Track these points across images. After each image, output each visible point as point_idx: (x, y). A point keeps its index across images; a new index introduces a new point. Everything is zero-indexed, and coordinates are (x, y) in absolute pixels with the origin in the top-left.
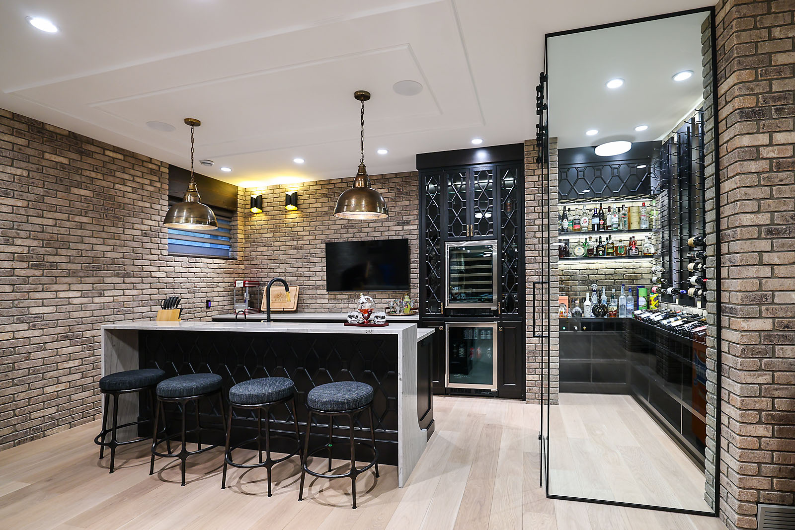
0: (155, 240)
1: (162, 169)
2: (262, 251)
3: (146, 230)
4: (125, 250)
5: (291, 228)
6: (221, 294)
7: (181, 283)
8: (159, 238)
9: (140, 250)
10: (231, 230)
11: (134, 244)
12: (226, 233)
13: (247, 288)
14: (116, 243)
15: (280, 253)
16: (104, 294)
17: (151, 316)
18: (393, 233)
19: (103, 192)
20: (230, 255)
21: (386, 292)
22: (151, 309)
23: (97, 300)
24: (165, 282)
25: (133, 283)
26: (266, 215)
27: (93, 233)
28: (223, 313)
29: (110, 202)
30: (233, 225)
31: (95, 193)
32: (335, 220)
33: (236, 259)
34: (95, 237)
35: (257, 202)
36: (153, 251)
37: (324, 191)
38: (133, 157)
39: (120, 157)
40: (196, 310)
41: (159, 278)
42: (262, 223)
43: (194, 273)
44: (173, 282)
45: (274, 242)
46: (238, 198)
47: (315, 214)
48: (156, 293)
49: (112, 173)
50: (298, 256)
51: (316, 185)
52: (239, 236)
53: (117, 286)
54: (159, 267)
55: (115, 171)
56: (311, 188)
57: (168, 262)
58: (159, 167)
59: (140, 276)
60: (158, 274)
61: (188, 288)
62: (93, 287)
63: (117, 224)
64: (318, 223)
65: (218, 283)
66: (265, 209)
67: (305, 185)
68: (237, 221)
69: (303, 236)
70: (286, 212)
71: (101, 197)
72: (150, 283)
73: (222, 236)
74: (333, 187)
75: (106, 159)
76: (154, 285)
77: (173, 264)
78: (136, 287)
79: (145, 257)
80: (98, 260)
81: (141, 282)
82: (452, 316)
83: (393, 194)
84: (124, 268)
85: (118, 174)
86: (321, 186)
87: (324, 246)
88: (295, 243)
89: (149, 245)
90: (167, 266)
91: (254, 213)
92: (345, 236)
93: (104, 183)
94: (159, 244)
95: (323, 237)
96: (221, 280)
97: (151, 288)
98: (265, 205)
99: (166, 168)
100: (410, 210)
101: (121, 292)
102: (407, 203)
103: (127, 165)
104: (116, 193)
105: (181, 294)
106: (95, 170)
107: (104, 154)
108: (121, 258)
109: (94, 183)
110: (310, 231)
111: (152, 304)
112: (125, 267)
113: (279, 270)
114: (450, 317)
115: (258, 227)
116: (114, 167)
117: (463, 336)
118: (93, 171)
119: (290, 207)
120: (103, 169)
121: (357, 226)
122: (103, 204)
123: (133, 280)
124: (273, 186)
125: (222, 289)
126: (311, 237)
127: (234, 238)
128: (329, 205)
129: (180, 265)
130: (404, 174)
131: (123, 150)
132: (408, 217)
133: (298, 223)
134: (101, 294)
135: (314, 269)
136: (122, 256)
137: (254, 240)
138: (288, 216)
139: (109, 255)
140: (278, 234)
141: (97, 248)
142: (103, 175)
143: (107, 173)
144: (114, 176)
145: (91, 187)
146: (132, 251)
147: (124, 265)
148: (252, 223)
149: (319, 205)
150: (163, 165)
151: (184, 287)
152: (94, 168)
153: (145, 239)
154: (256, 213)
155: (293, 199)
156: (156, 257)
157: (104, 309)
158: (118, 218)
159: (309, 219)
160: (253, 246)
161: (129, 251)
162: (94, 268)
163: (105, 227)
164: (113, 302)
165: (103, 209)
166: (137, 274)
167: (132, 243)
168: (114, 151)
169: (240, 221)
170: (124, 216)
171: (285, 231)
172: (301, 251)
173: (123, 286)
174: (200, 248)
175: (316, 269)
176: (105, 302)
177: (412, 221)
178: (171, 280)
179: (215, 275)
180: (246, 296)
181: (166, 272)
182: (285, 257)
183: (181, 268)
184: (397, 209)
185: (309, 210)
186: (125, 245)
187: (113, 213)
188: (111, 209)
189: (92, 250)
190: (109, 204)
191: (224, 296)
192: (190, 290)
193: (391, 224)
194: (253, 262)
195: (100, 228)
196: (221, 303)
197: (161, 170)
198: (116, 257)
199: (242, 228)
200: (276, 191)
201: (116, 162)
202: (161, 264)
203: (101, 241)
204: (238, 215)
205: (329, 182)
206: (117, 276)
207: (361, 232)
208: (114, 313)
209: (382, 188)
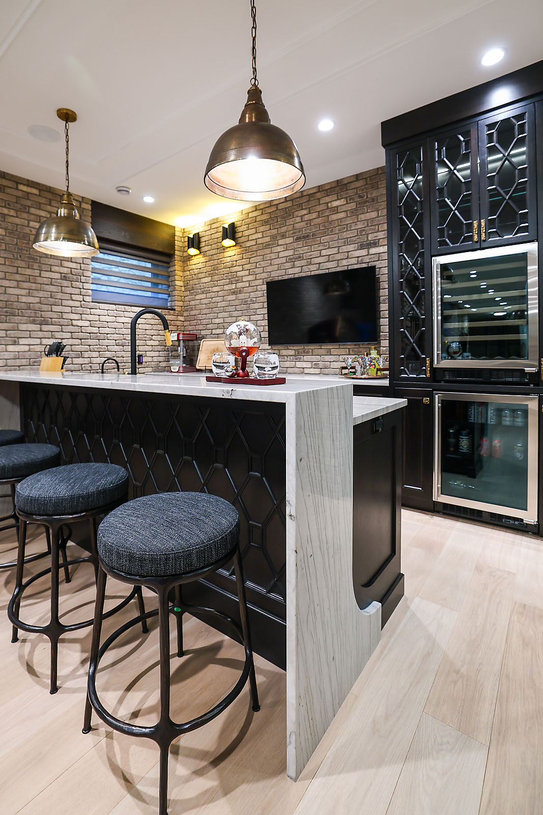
0: (76, 284)
1: (84, 205)
2: (201, 299)
3: (65, 272)
4: (41, 294)
5: (229, 268)
6: (156, 348)
7: (107, 334)
8: (81, 282)
9: (59, 296)
10: (170, 277)
11: (52, 288)
12: (164, 280)
13: (181, 342)
14: (32, 286)
15: (218, 300)
16: (18, 342)
17: (73, 369)
18: (354, 261)
19: (16, 230)
20: (169, 305)
21: (344, 345)
22: (72, 361)
23: (10, 348)
24: (88, 332)
25: (52, 332)
26: (205, 256)
27: (5, 275)
28: (158, 370)
29: (25, 241)
30: (171, 271)
31: (7, 231)
32: (278, 252)
33: (174, 310)
34: (8, 280)
35: (195, 242)
36: (74, 297)
37: (265, 217)
38: (50, 192)
39: (35, 191)
40: (125, 366)
41: (81, 327)
42: (200, 266)
43: (123, 323)
44: (98, 332)
45: (212, 287)
46: (176, 239)
47: (255, 248)
48: (78, 344)
49: (25, 209)
50: (237, 302)
51: (256, 210)
52: (177, 283)
53: (33, 334)
54: (81, 314)
55: (29, 207)
56: (250, 215)
57: (91, 310)
58: (80, 203)
59: (59, 324)
60: (80, 323)
61: (116, 340)
62: (6, 334)
63: (33, 266)
64: (259, 259)
65: (152, 336)
66: (203, 249)
67: (243, 213)
68: (175, 265)
69: (242, 277)
70: (224, 249)
71: (14, 235)
72: (71, 333)
73: (162, 284)
74: (276, 209)
75: (20, 194)
76: (75, 335)
77: (98, 311)
78: (54, 336)
79: (65, 303)
80: (12, 304)
81: (60, 330)
82: (446, 381)
83: (353, 206)
84: (41, 315)
85: (33, 210)
86: (261, 211)
87: (265, 287)
88: (234, 286)
89: (69, 290)
90: (91, 314)
91: (193, 256)
92: (291, 271)
93: (17, 221)
94: (81, 289)
95: (265, 275)
96: (155, 332)
97: (72, 338)
98: (203, 244)
99: (87, 204)
100: (378, 225)
101: (38, 341)
102: (374, 214)
103: (43, 200)
104: (31, 231)
105: (107, 346)
106: (7, 206)
107: (17, 189)
108: (37, 303)
109: (6, 220)
110: (250, 270)
111: (73, 356)
112: (42, 313)
113: (217, 321)
114: (443, 383)
115: (196, 271)
116: (29, 203)
117: (466, 416)
118: (5, 207)
119: (228, 242)
120: (15, 204)
121: (306, 257)
122: (17, 243)
123: (52, 328)
124: (210, 221)
125: (157, 343)
126: (251, 278)
127: (172, 286)
128: (271, 233)
129: (106, 314)
130: (369, 173)
131: (38, 184)
132: (375, 234)
133: (236, 261)
134: (15, 342)
135: (256, 318)
136: (39, 301)
137: (193, 287)
138: (227, 254)
139: (24, 299)
140: (216, 278)
141: (10, 291)
142: (17, 211)
143: (21, 209)
144: (28, 213)
145: (2, 225)
146: (49, 296)
147: (41, 311)
148: (191, 267)
149: (260, 235)
150: (84, 201)
151: (111, 338)
152: (7, 204)
153: (65, 283)
154: (195, 256)
155: (231, 232)
156: (78, 304)
157: (18, 359)
158: (34, 259)
159: (248, 255)
160: (191, 294)
161: (47, 296)
162: (7, 312)
163: (19, 269)
164: (29, 351)
165: (16, 249)
166: (55, 322)
167: (50, 287)
168: (28, 186)
169: (177, 266)
170: (40, 257)
171: (223, 273)
172: (241, 296)
173: (40, 334)
174: (133, 296)
175: (257, 318)
176: (20, 350)
177: (381, 240)
178: (95, 330)
179: (148, 327)
180: (181, 351)
181: (90, 321)
182: (223, 304)
183: (107, 317)
184: (360, 225)
185: (248, 244)
186: (42, 289)
187: (28, 253)
188: (26, 249)
189: (5, 293)
190: (23, 243)
191: (159, 351)
192: (118, 343)
193: (351, 248)
194: (193, 313)
195: (14, 270)
196: (155, 359)
197: (82, 206)
198: (32, 302)
199: (180, 273)
200: (214, 226)
201: (31, 197)
202: (83, 311)
203: (14, 284)
204: (176, 259)
205: (270, 203)
206: (34, 322)
207: (310, 264)
208: (30, 363)
209: (338, 199)
